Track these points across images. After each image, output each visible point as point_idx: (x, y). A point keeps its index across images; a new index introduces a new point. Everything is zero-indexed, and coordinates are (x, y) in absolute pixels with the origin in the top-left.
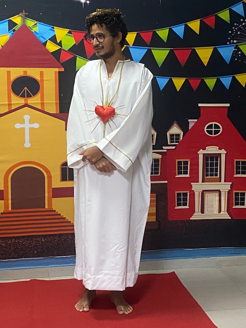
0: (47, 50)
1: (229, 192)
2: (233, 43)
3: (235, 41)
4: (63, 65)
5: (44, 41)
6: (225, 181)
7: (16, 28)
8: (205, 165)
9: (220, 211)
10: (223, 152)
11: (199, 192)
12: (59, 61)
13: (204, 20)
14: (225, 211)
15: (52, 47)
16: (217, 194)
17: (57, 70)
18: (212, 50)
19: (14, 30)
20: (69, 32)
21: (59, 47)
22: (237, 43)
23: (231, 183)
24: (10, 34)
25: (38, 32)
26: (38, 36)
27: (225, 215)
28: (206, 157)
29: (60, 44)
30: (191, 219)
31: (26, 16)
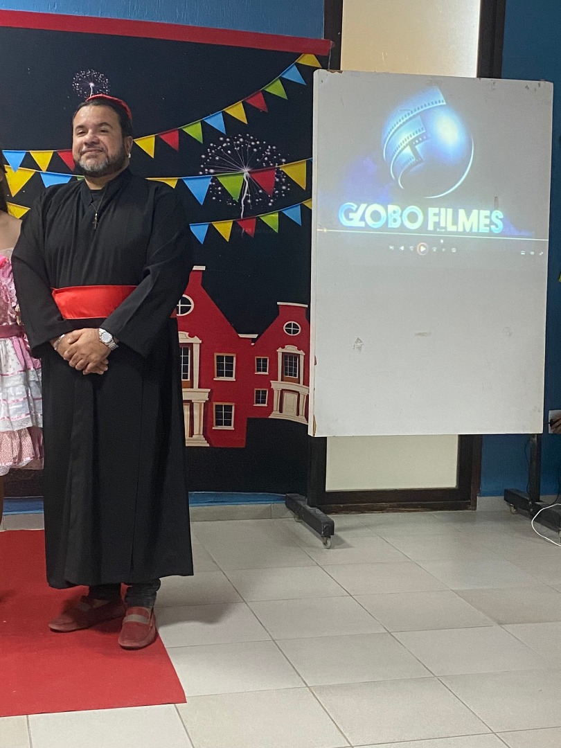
1: (207, 405)
2: (209, 173)
3: (212, 171)
6: (199, 387)
9: (191, 433)
10: (196, 341)
13: (161, 137)
14: (199, 434)
18: (176, 182)
22: (215, 173)
23: (209, 390)
27: (199, 441)
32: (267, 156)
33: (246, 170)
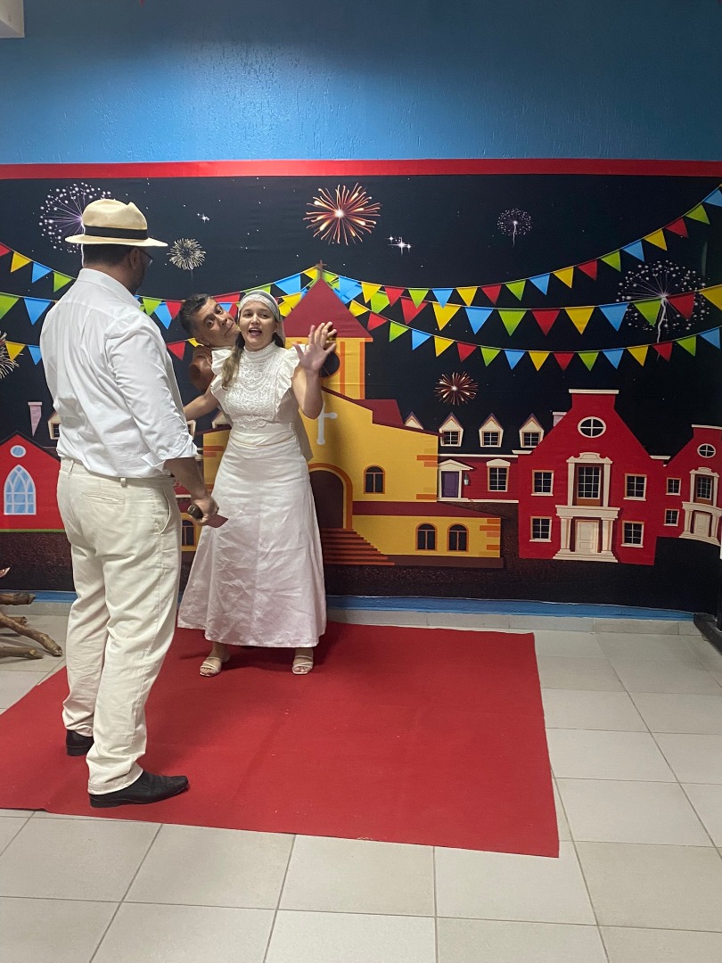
0: (351, 314)
1: (616, 523)
2: (626, 300)
3: (629, 298)
4: (372, 333)
5: (347, 301)
6: (609, 506)
7: (310, 285)
8: (578, 479)
9: (600, 549)
10: (607, 461)
11: (568, 520)
12: (366, 328)
13: (580, 267)
14: (608, 550)
15: (357, 310)
16: (597, 524)
17: (363, 340)
18: (592, 310)
19: (308, 288)
20: (382, 289)
21: (367, 310)
22: (632, 300)
23: (619, 509)
24: (303, 293)
25: (339, 289)
26: (339, 295)
27: (608, 556)
28: (580, 468)
29: (368, 305)
30: (554, 558)
31: (324, 267)
32: (687, 281)
33: (664, 297)
